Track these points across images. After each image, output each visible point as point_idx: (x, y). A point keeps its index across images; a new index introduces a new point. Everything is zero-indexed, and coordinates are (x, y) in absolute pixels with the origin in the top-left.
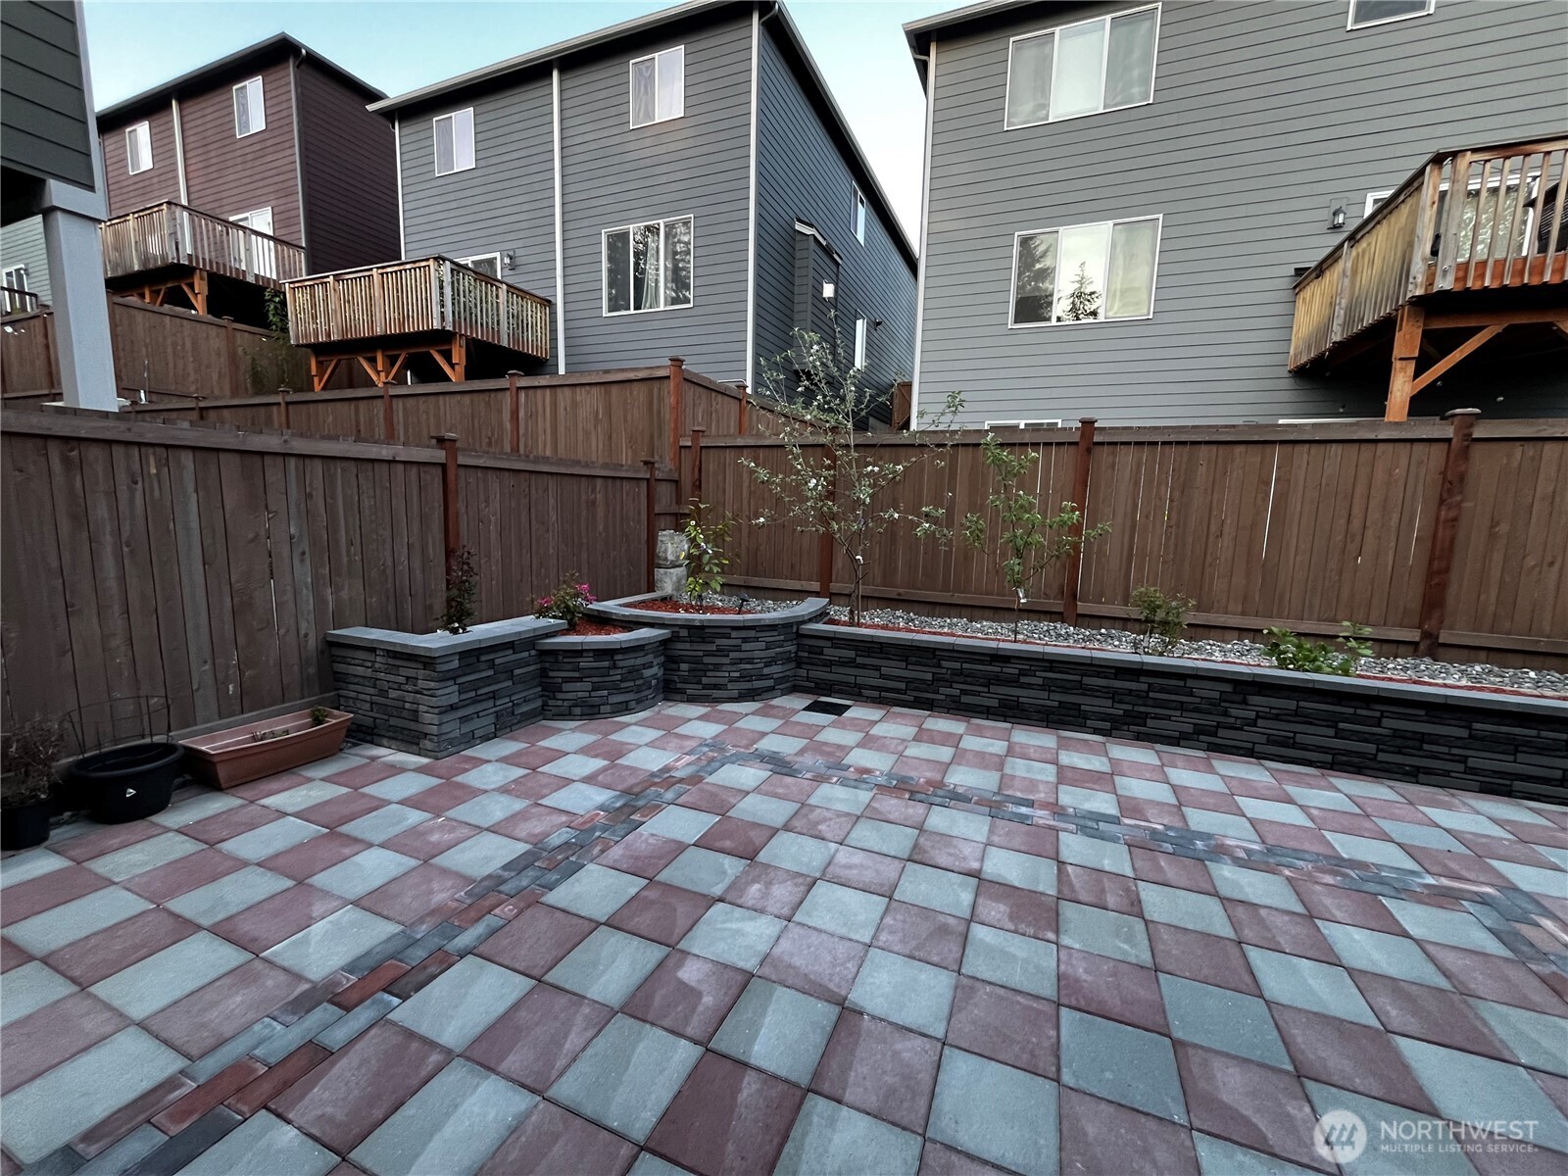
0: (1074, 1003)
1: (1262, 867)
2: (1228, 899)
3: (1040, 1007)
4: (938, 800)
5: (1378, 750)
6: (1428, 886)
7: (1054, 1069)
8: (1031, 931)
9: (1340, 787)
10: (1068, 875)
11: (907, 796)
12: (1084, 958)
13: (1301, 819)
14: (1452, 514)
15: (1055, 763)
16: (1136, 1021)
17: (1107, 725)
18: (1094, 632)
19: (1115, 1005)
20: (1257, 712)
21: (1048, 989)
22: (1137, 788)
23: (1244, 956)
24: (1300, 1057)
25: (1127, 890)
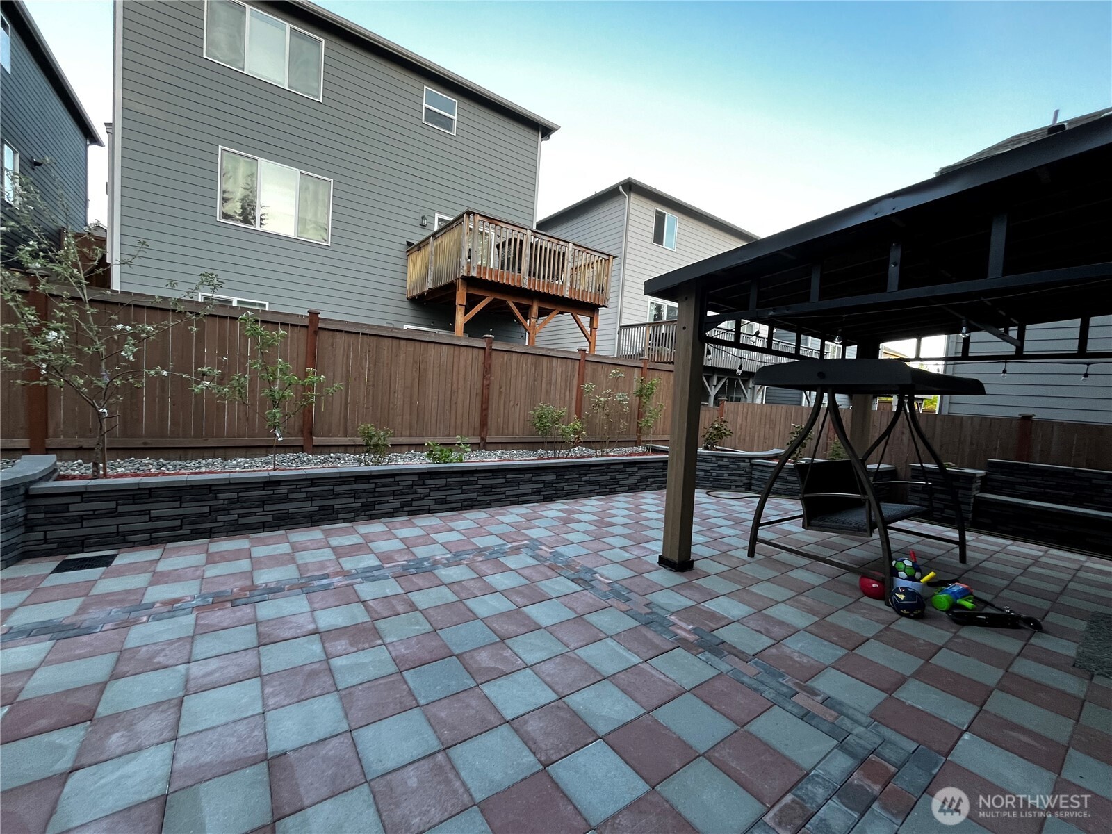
0: (407, 667)
1: (455, 563)
2: (449, 584)
3: (393, 679)
4: (258, 598)
5: (478, 496)
6: (509, 548)
7: (414, 702)
8: (366, 645)
9: (468, 517)
10: (371, 607)
11: (229, 605)
12: (401, 643)
13: (461, 537)
14: (488, 382)
15: (329, 547)
16: (438, 657)
17: (352, 515)
18: (327, 456)
19: (427, 656)
20: (430, 488)
21: (393, 669)
22: (385, 546)
23: (465, 605)
24: (499, 634)
25: (404, 600)
